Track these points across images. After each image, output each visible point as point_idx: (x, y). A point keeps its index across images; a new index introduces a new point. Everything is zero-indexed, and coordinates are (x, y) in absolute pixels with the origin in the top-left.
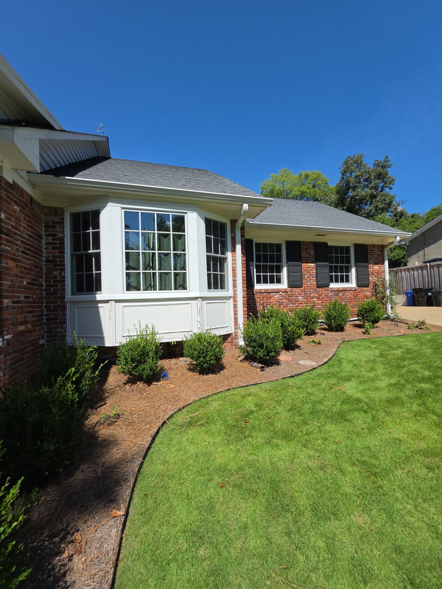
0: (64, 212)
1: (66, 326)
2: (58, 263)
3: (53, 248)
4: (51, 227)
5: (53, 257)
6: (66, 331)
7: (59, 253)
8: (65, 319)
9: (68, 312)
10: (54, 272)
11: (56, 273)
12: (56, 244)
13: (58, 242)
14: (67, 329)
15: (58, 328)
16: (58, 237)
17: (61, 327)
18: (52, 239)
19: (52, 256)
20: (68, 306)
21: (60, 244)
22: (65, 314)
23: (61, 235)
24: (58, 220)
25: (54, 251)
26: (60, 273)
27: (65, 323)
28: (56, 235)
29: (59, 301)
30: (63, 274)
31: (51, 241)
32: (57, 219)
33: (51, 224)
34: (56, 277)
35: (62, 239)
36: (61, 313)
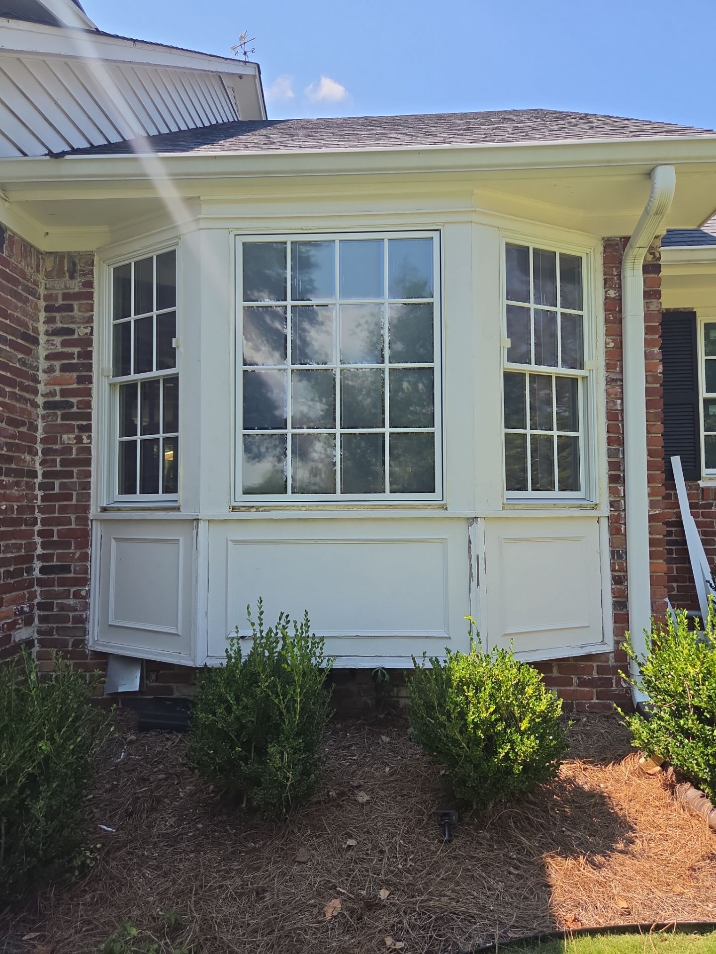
0: (92, 264)
1: (88, 592)
2: (75, 410)
3: (64, 369)
4: (60, 309)
5: (63, 393)
6: (86, 607)
7: (78, 383)
8: (86, 571)
9: (95, 551)
10: (65, 437)
11: (69, 439)
12: (71, 356)
13: (76, 350)
14: (91, 601)
15: (68, 597)
16: (76, 336)
17: (77, 595)
18: (64, 344)
19: (62, 390)
20: (96, 531)
21: (80, 355)
22: (85, 557)
23: (81, 331)
24: (77, 290)
25: (67, 375)
26: (79, 440)
27: (85, 581)
28: (71, 332)
29: (73, 517)
30: (85, 441)
31: (60, 349)
32: (76, 286)
33: (60, 302)
34: (67, 450)
35: (86, 342)
36: (77, 555)
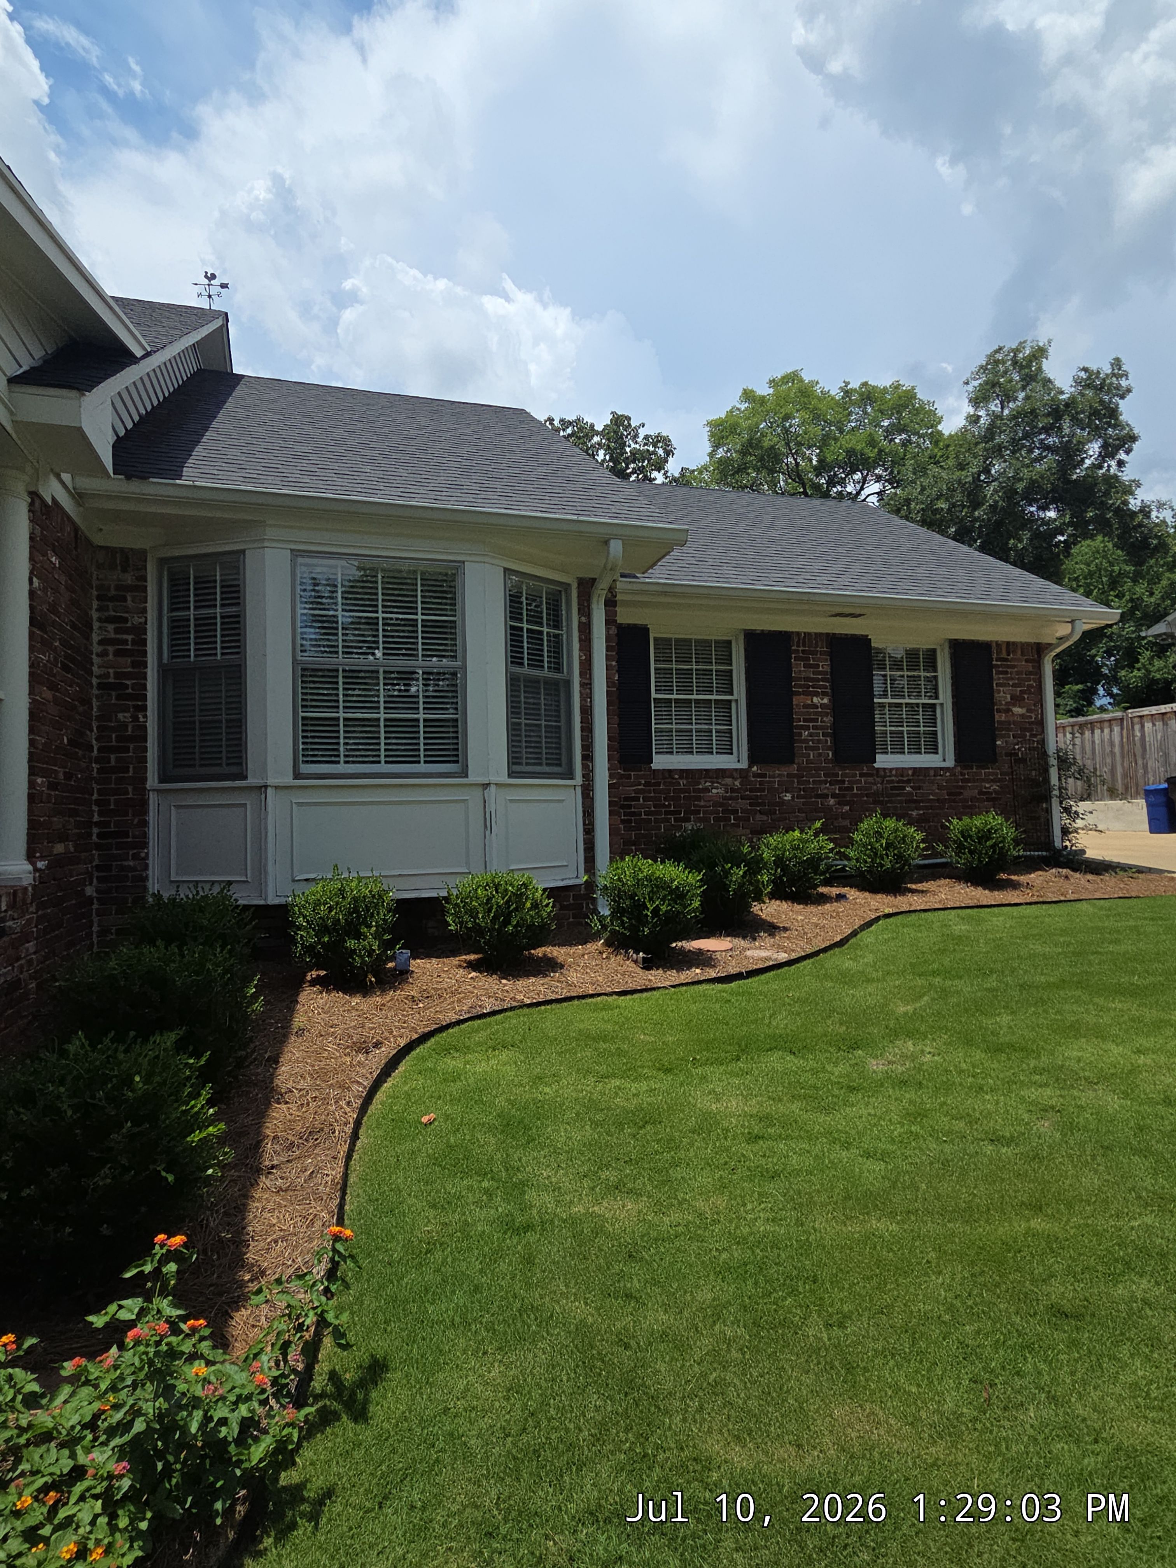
0: (146, 561)
1: (147, 854)
2: (130, 691)
3: (117, 653)
4: (112, 599)
5: (117, 675)
6: (146, 867)
7: (133, 667)
8: (145, 835)
9: (152, 818)
10: (120, 716)
11: (124, 717)
12: (125, 642)
13: (129, 637)
14: (150, 862)
15: (127, 860)
16: (129, 625)
17: (135, 857)
18: (117, 631)
19: (116, 673)
20: (154, 800)
21: (134, 642)
22: (144, 823)
23: (137, 620)
24: (130, 582)
25: (120, 659)
26: (135, 719)
27: (145, 845)
28: (126, 620)
29: (130, 789)
30: (141, 719)
31: (112, 635)
32: (129, 579)
33: (113, 592)
34: (124, 726)
35: (140, 631)
36: (136, 822)
